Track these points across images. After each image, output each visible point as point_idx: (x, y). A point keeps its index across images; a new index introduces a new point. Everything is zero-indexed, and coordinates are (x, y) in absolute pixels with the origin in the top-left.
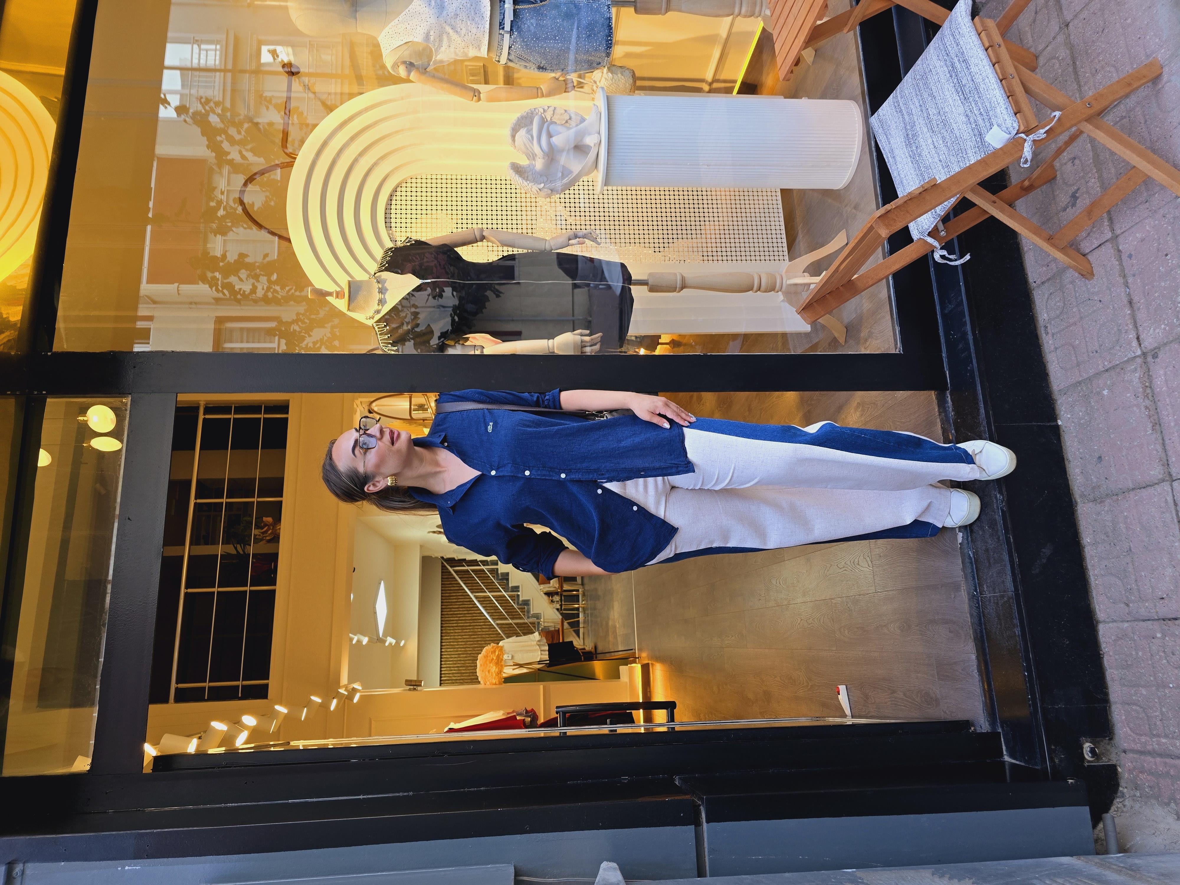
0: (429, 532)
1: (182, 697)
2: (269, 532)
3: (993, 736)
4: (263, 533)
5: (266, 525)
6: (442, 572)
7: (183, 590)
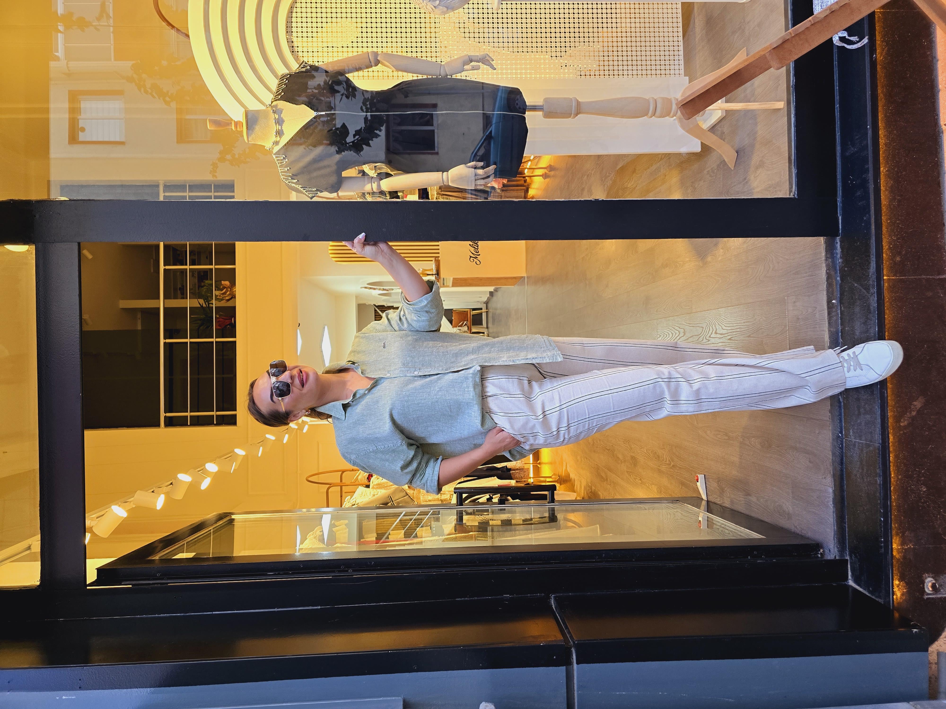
0: (362, 288)
1: (170, 423)
2: (228, 293)
3: (842, 563)
4: (223, 294)
5: (224, 288)
6: (375, 315)
7: (162, 341)
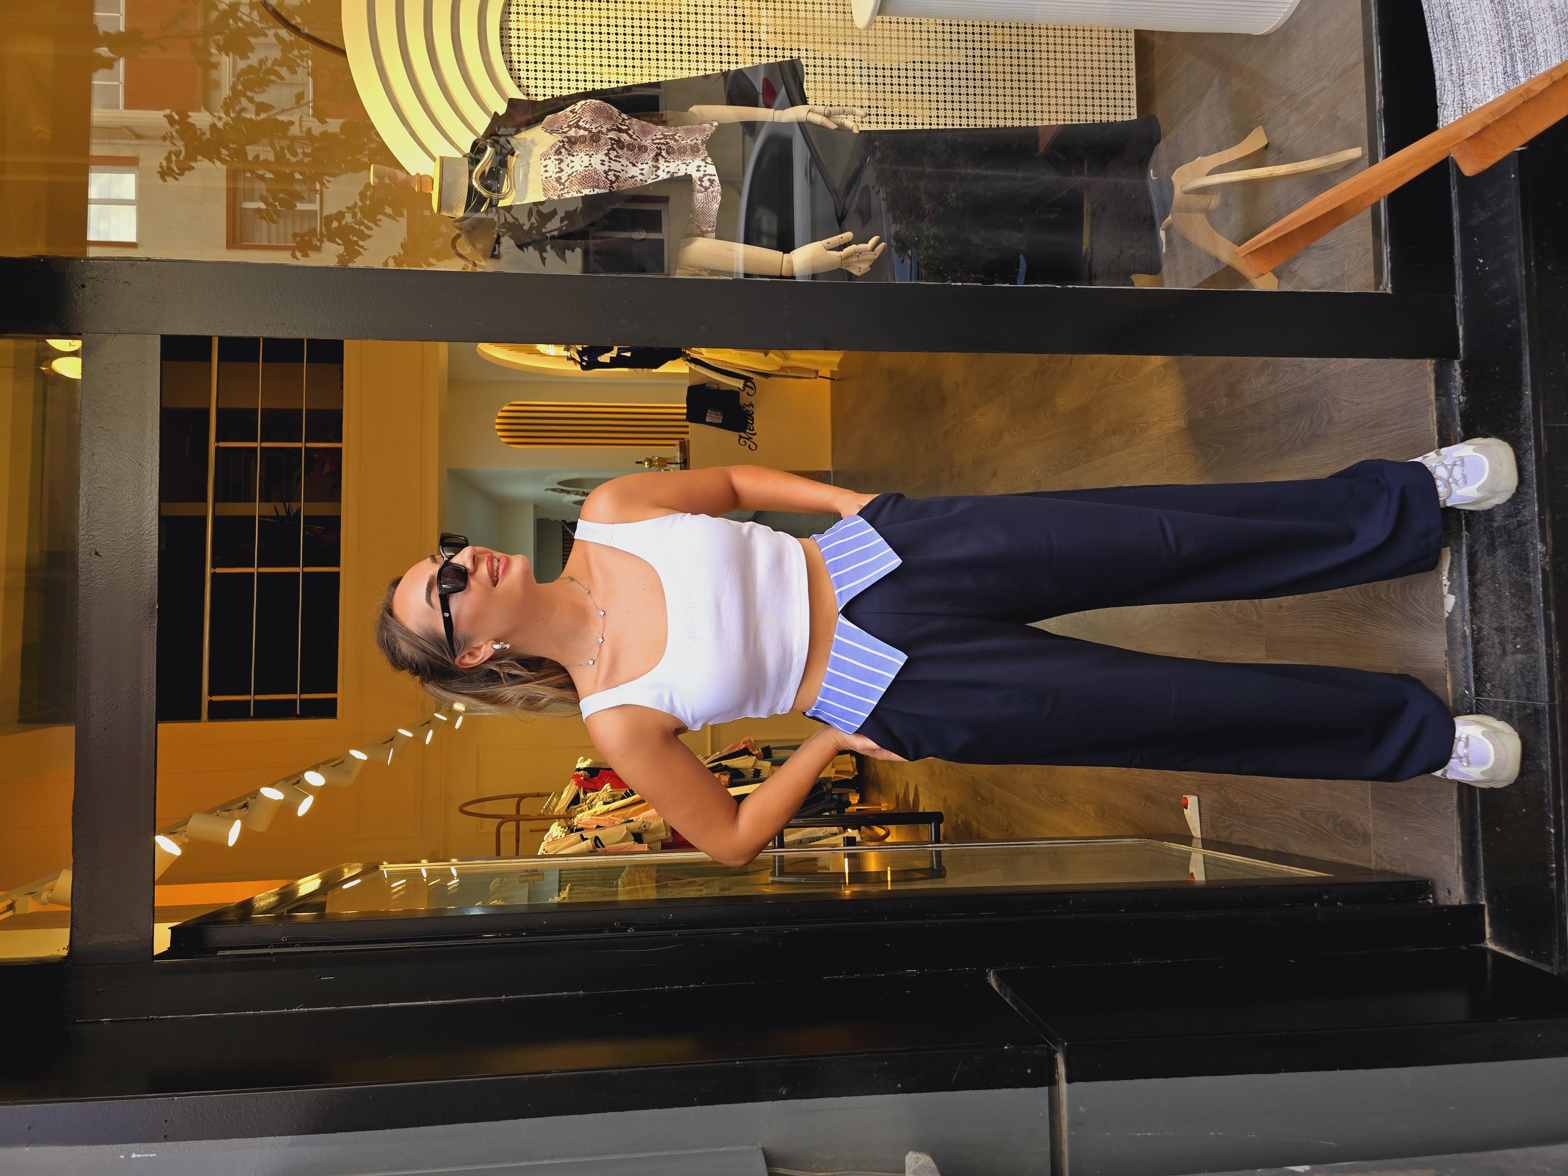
0: (547, 490)
1: (219, 713)
3: (1473, 911)
7: (209, 570)
